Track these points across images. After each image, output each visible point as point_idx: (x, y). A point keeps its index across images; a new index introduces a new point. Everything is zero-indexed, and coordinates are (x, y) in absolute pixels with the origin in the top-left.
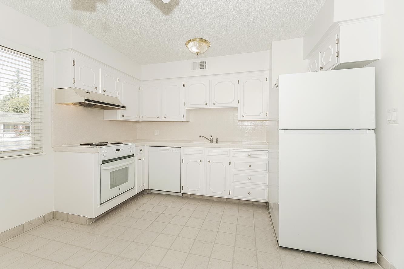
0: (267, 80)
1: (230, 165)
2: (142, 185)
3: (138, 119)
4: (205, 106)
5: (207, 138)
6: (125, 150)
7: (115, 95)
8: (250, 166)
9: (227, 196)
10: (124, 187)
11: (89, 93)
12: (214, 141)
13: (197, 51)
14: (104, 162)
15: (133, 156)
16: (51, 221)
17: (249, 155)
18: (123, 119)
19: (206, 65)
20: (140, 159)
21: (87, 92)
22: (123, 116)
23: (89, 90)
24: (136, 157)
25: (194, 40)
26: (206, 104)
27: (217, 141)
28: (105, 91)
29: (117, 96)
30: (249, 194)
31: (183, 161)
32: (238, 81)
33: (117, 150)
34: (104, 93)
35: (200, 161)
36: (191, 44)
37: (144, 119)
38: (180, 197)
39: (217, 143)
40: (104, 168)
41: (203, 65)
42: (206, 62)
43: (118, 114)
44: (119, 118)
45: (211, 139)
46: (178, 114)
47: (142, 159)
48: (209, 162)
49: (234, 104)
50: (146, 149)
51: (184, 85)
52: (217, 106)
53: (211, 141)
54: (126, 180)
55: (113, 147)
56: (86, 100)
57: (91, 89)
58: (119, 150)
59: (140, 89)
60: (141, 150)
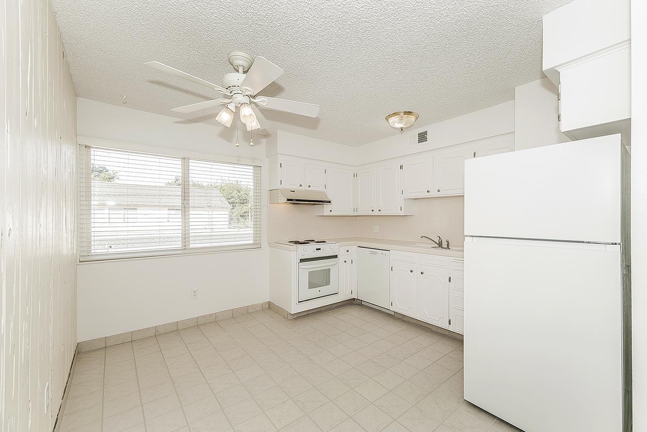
1: (450, 280)
2: (349, 292)
3: (352, 213)
4: (426, 195)
5: (433, 240)
6: (326, 251)
7: (322, 189)
9: (445, 325)
10: (325, 290)
11: (294, 192)
12: (445, 245)
13: (401, 126)
14: (302, 261)
15: (336, 256)
18: (332, 214)
19: (428, 136)
20: (345, 262)
21: (292, 191)
22: (331, 211)
23: (293, 188)
24: (341, 259)
25: (395, 114)
26: (428, 192)
27: (448, 245)
28: (310, 186)
29: (324, 190)
31: (393, 269)
32: (475, 154)
33: (317, 249)
34: (309, 189)
35: (411, 271)
36: (391, 120)
37: (359, 213)
38: (391, 315)
39: (448, 247)
40: (301, 267)
41: (422, 137)
42: (426, 132)
43: (326, 210)
45: (440, 241)
46: (394, 207)
47: (349, 261)
48: (422, 273)
50: (354, 249)
51: (401, 167)
52: (442, 193)
53: (440, 245)
54: (327, 283)
55: (313, 246)
56: (288, 200)
57: (296, 187)
58: (320, 249)
59: (355, 175)
60: (348, 251)
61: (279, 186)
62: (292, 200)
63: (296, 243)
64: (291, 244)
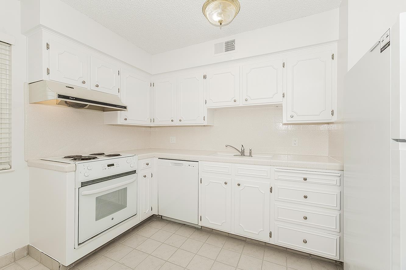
0: (333, 58)
1: (271, 192)
2: (149, 209)
3: (148, 124)
4: (232, 104)
5: (236, 149)
6: (121, 166)
7: (114, 92)
8: (306, 197)
9: (265, 238)
10: (119, 215)
11: (71, 88)
12: (247, 152)
13: (220, 18)
14: (84, 184)
15: (134, 172)
16: (24, 258)
17: (305, 179)
18: (126, 123)
19: (235, 45)
20: (145, 176)
21: (68, 87)
22: (126, 119)
23: (71, 84)
24: (140, 174)
26: (235, 101)
27: (250, 153)
28: (97, 86)
29: (117, 94)
30: (305, 242)
31: (202, 181)
32: (284, 64)
33: (109, 166)
34: (96, 89)
35: (226, 183)
37: (156, 124)
38: (197, 230)
39: (250, 155)
40: (84, 193)
41: (230, 46)
42: (234, 41)
43: (120, 117)
44: (120, 121)
45: (243, 149)
46: (197, 116)
47: (148, 176)
48: (239, 185)
49: (277, 99)
50: (155, 162)
51: (205, 77)
52: (251, 103)
53: (242, 153)
54: (123, 206)
55: (103, 162)
56: (60, 96)
57: (76, 83)
58: (113, 165)
59: (152, 85)
60: (148, 164)
61: (45, 77)
62: (67, 97)
63: (75, 159)
64: (68, 160)
